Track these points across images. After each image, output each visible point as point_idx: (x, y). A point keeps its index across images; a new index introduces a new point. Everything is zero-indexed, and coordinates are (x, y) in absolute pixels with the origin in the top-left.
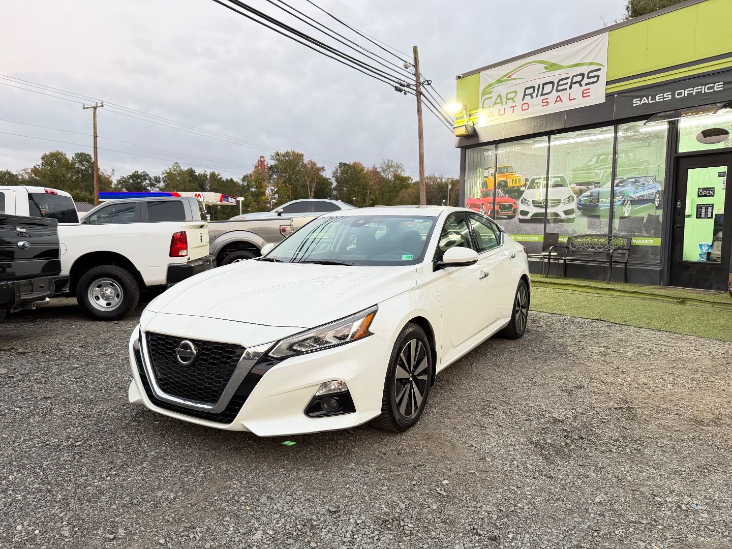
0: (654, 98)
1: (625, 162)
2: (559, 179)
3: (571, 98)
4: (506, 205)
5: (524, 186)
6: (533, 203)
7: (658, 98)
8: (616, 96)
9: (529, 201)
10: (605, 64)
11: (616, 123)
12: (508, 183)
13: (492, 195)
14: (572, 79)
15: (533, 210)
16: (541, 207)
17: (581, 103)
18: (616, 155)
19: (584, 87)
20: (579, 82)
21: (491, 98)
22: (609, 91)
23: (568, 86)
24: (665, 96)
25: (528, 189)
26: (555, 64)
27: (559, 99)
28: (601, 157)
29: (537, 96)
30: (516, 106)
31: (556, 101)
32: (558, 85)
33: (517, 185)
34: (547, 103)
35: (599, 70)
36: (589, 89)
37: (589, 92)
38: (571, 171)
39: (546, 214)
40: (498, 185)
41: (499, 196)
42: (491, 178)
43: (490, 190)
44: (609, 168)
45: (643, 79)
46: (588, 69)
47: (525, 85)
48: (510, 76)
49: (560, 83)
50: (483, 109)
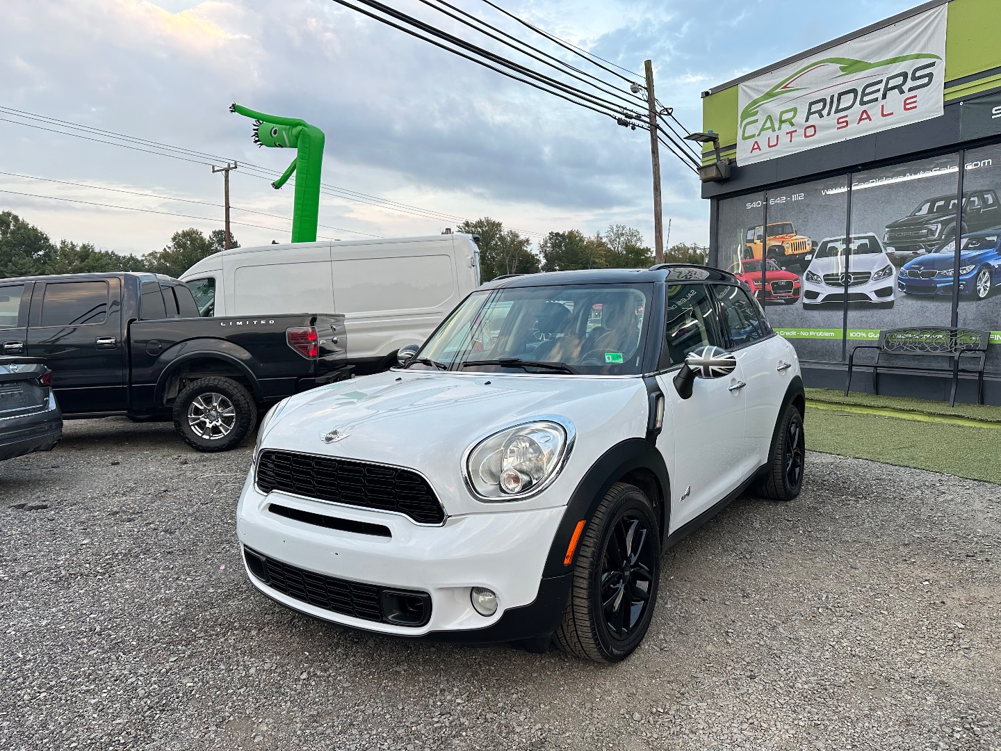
1: (981, 208)
2: (867, 241)
3: (885, 113)
4: (783, 283)
5: (809, 253)
6: (825, 280)
8: (961, 103)
9: (818, 277)
10: (942, 55)
11: (961, 147)
12: (786, 249)
13: (759, 267)
14: (887, 83)
15: (825, 290)
16: (839, 285)
18: (964, 200)
19: (908, 94)
20: (899, 88)
21: (756, 121)
22: (949, 98)
25: (816, 258)
26: (857, 62)
27: (865, 116)
28: (938, 204)
29: (829, 114)
31: (860, 119)
33: (800, 251)
34: (845, 124)
35: (933, 64)
36: (916, 96)
37: (915, 102)
38: (887, 227)
39: (846, 296)
40: (769, 253)
41: (772, 269)
42: (758, 242)
43: (758, 261)
44: (952, 220)
46: (913, 65)
47: (811, 98)
48: (785, 86)
49: (868, 91)
50: (744, 138)
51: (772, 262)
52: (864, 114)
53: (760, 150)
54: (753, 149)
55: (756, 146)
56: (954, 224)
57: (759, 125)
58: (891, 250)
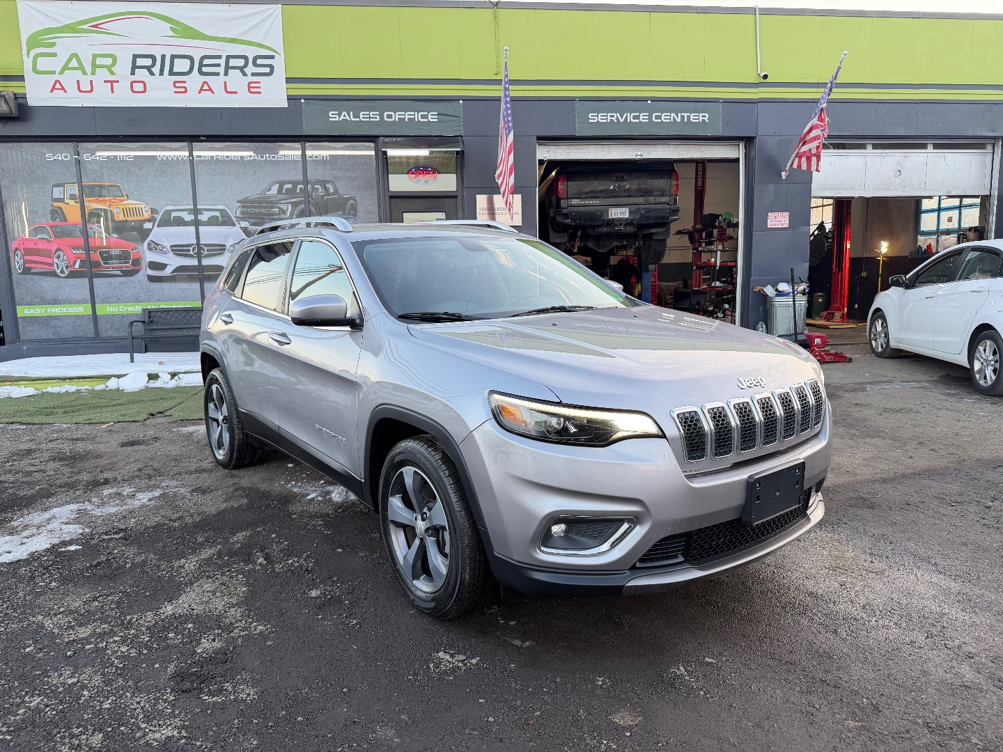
1: (323, 196)
2: (217, 214)
3: (228, 90)
4: (115, 252)
5: (149, 221)
6: (172, 250)
8: (303, 101)
9: (163, 247)
10: (282, 52)
11: (303, 139)
12: (115, 214)
13: (78, 234)
14: (228, 61)
15: (174, 262)
16: (191, 256)
18: (309, 186)
19: (251, 79)
20: (241, 69)
21: (54, 55)
22: (292, 93)
23: (221, 70)
25: (158, 226)
26: (191, 28)
27: (206, 88)
28: (286, 186)
29: (161, 73)
30: (118, 82)
31: (201, 90)
32: (201, 65)
33: (133, 218)
34: (183, 90)
35: (272, 57)
36: (259, 82)
37: (260, 87)
38: (238, 202)
39: (200, 268)
40: (90, 217)
41: (96, 235)
42: (72, 202)
43: (75, 225)
44: (300, 202)
45: (340, 86)
46: (253, 51)
47: (134, 50)
48: (96, 26)
49: (206, 62)
50: (35, 71)
51: (96, 227)
52: (206, 85)
53: (65, 92)
54: (53, 89)
55: (58, 86)
56: (303, 206)
58: (244, 224)
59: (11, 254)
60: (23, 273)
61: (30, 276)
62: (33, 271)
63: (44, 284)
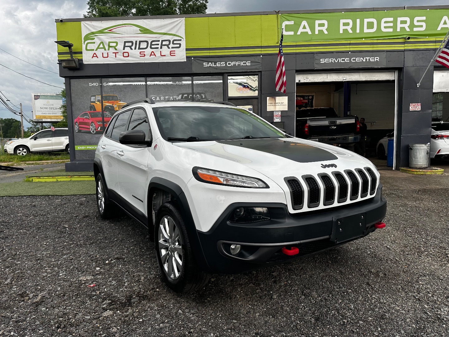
0: (215, 63)
1: (200, 99)
3: (162, 55)
7: (218, 65)
8: (193, 58)
10: (184, 37)
11: (192, 75)
12: (115, 108)
13: (100, 116)
17: (169, 59)
18: (194, 95)
19: (171, 49)
20: (168, 46)
21: (94, 43)
22: (188, 55)
24: (222, 64)
26: (148, 29)
27: (152, 54)
28: (185, 95)
29: (135, 49)
30: (118, 53)
31: (151, 55)
32: (151, 45)
34: (144, 55)
35: (181, 40)
36: (175, 51)
37: (175, 53)
40: (104, 109)
41: (107, 116)
42: (98, 103)
43: (99, 112)
45: (208, 51)
46: (173, 38)
47: (125, 39)
48: (110, 30)
49: (153, 43)
50: (87, 49)
51: (107, 113)
52: (153, 53)
53: (98, 58)
54: (93, 56)
55: (95, 55)
57: (96, 46)
59: (74, 124)
60: (78, 132)
61: (81, 133)
62: (82, 131)
63: (86, 137)
